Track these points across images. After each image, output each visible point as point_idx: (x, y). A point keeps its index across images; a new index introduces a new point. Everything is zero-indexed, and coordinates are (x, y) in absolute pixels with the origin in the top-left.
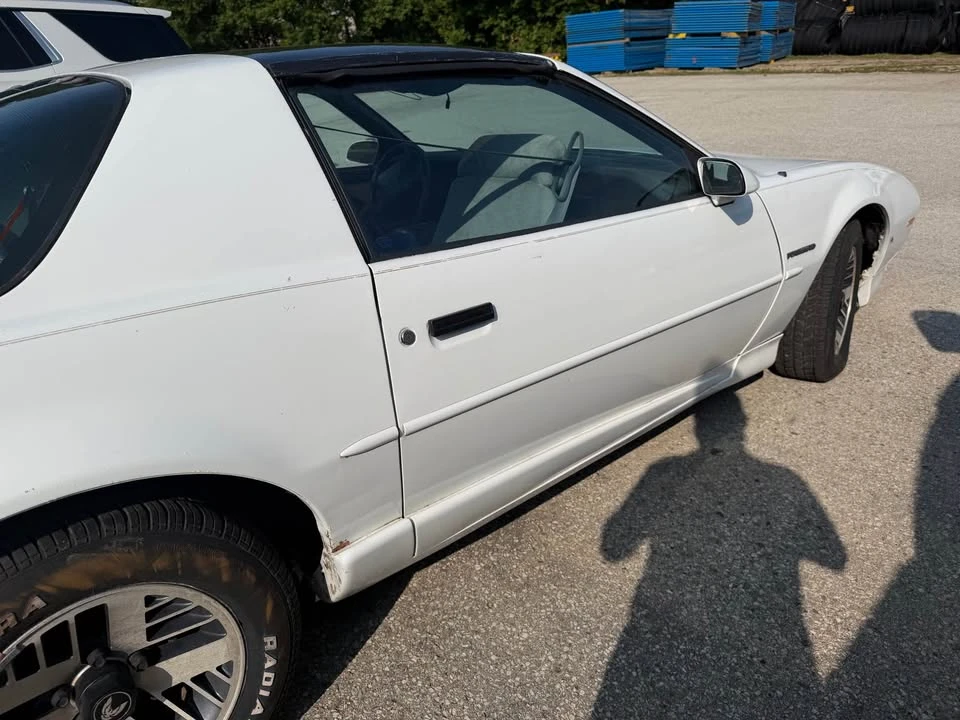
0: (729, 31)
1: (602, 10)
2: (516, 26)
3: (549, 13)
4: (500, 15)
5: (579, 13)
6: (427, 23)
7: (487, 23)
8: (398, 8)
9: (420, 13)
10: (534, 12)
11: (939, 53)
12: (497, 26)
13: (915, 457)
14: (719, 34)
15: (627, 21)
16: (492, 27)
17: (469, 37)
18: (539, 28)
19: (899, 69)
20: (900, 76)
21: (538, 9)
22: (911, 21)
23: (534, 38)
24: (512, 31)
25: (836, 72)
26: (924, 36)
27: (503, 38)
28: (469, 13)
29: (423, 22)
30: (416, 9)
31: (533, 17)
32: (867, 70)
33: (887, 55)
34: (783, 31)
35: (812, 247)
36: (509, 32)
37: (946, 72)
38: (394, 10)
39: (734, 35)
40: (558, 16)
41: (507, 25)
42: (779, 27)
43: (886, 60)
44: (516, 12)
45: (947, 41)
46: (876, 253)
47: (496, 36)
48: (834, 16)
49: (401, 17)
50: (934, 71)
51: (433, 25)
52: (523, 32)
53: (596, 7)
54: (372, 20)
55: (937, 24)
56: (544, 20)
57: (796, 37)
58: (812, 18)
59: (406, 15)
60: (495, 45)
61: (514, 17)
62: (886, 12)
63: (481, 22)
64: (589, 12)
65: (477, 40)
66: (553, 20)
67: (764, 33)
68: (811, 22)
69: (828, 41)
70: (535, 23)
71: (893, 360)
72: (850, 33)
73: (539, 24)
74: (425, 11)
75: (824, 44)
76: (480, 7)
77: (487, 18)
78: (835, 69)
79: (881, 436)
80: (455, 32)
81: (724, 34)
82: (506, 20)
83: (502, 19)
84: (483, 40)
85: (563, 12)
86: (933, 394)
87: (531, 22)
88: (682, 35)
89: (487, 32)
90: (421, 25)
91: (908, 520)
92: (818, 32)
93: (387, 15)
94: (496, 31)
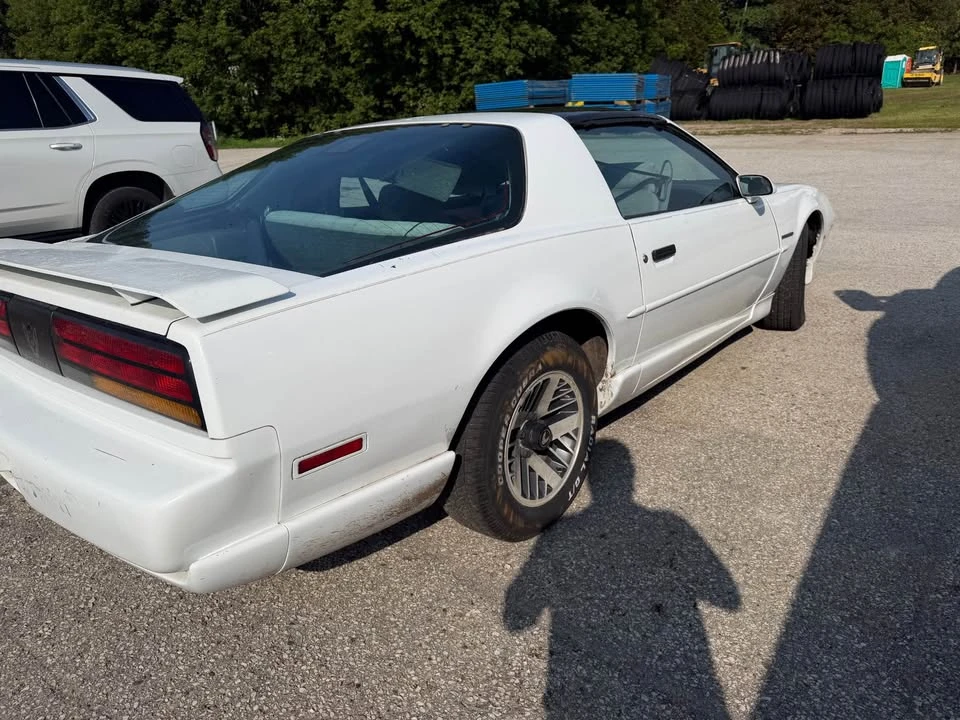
0: (621, 99)
1: (502, 80)
2: (422, 93)
3: (455, 82)
4: (407, 83)
5: (482, 83)
6: (336, 90)
7: (395, 90)
8: (308, 75)
9: (329, 80)
10: (441, 81)
11: (789, 120)
12: (405, 93)
13: (864, 361)
14: (612, 103)
15: (531, 90)
16: (400, 94)
17: (378, 103)
18: (445, 95)
19: (764, 132)
20: (765, 137)
21: (443, 78)
22: (765, 92)
23: (440, 104)
24: (419, 98)
25: (714, 135)
26: (777, 105)
27: (412, 104)
28: (378, 80)
29: (333, 88)
30: (326, 76)
31: (439, 85)
32: (738, 133)
33: (749, 120)
34: (662, 100)
35: (791, 234)
36: (416, 99)
37: (802, 134)
38: (304, 77)
39: (625, 103)
40: (463, 85)
41: (414, 93)
42: (660, 96)
43: (750, 124)
44: (422, 80)
45: (794, 109)
46: (815, 247)
47: (404, 102)
48: (702, 87)
49: (311, 84)
50: (793, 133)
51: (342, 91)
52: (430, 99)
53: (496, 77)
54: (280, 85)
55: (785, 95)
56: (449, 88)
57: (672, 104)
58: (683, 89)
59: (315, 82)
60: (402, 110)
61: (421, 85)
62: (743, 84)
63: (390, 89)
64: (490, 82)
65: (386, 106)
66: (458, 89)
67: (647, 102)
68: (683, 93)
69: (698, 109)
70: (440, 91)
71: (832, 317)
72: (717, 102)
73: (444, 92)
74: (334, 78)
75: (695, 111)
76: (388, 76)
77: (394, 86)
78: (712, 131)
79: (840, 353)
80: (365, 98)
81: (616, 102)
82: (413, 87)
83: (409, 87)
84: (392, 106)
85: (466, 81)
86: (863, 332)
87: (437, 90)
88: (580, 104)
89: (396, 99)
90: (331, 91)
91: (870, 387)
92: (690, 101)
93: (297, 82)
94: (404, 97)
